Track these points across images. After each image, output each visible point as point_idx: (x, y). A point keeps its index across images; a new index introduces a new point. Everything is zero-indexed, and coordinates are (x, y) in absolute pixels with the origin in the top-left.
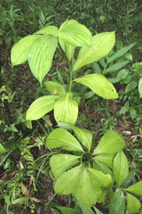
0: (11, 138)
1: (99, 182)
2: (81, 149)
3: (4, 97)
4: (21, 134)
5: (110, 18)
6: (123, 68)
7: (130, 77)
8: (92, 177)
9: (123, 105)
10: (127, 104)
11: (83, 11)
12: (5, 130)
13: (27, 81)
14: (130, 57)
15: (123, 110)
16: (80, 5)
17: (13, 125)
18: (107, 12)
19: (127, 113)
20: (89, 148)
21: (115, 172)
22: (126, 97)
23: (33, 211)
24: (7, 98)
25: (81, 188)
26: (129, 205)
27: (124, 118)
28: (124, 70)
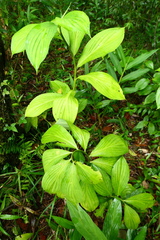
0: (10, 139)
1: (88, 179)
2: (75, 147)
3: (6, 92)
4: (22, 137)
5: (138, 25)
6: (142, 77)
7: (150, 88)
8: (79, 172)
9: (142, 120)
10: (146, 118)
11: (108, 17)
12: (5, 129)
13: (38, 87)
14: (151, 65)
15: (141, 125)
16: (105, 10)
17: (13, 125)
18: (135, 19)
19: (145, 129)
20: (85, 148)
21: (113, 179)
22: (145, 111)
23: (27, 222)
24: (8, 93)
25: (67, 182)
26: (126, 219)
27: (141, 134)
28: (143, 80)
